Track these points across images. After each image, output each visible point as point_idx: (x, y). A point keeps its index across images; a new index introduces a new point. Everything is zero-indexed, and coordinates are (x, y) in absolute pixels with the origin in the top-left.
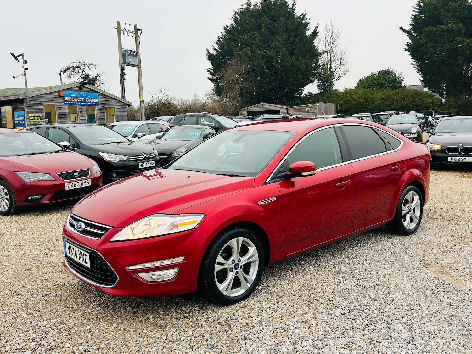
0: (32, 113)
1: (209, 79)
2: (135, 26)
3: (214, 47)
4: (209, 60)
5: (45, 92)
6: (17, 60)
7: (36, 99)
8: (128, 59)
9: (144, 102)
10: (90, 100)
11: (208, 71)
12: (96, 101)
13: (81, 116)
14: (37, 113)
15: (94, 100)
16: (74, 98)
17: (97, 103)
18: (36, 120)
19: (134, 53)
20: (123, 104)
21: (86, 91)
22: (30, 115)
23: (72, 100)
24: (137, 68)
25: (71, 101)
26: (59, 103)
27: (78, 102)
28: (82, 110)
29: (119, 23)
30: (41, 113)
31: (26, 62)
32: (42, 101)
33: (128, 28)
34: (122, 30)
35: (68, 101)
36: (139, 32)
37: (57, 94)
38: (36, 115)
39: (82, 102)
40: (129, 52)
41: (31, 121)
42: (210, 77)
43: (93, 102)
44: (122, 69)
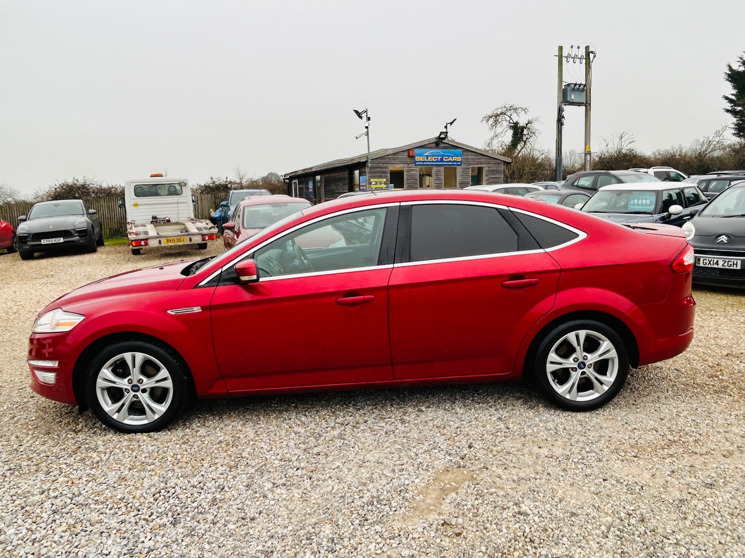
0: (374, 177)
1: (728, 111)
2: (587, 48)
3: (741, 58)
4: (729, 81)
5: (391, 152)
6: (361, 118)
7: (379, 161)
8: (570, 96)
9: (590, 154)
10: (450, 159)
11: (727, 98)
12: (459, 159)
13: (436, 180)
14: (381, 177)
15: (455, 159)
16: (427, 157)
17: (459, 162)
18: (379, 186)
19: (579, 86)
20: (498, 161)
21: (445, 148)
22: (372, 180)
23: (426, 160)
24: (584, 107)
25: (423, 162)
26: (408, 164)
27: (433, 162)
28: (438, 172)
29: (561, 48)
30: (385, 177)
31: (369, 119)
32: (386, 163)
33: (574, 52)
34: (566, 57)
35: (420, 161)
36: (591, 55)
37: (406, 154)
38: (379, 180)
39: (440, 162)
40: (573, 86)
41: (372, 186)
42: (730, 108)
43: (455, 161)
44: (560, 110)
